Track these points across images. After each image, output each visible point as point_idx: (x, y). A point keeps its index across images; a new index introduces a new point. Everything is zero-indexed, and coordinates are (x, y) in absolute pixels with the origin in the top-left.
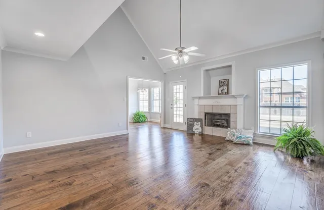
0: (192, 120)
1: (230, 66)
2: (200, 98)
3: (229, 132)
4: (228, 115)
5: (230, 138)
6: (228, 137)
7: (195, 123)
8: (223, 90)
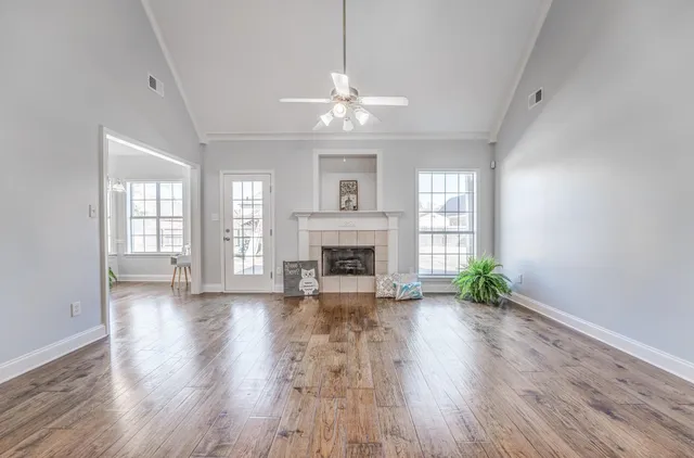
0: (296, 266)
1: (375, 157)
2: (313, 215)
3: (382, 282)
4: (370, 251)
5: (386, 291)
6: (382, 291)
7: (303, 271)
8: (349, 201)
